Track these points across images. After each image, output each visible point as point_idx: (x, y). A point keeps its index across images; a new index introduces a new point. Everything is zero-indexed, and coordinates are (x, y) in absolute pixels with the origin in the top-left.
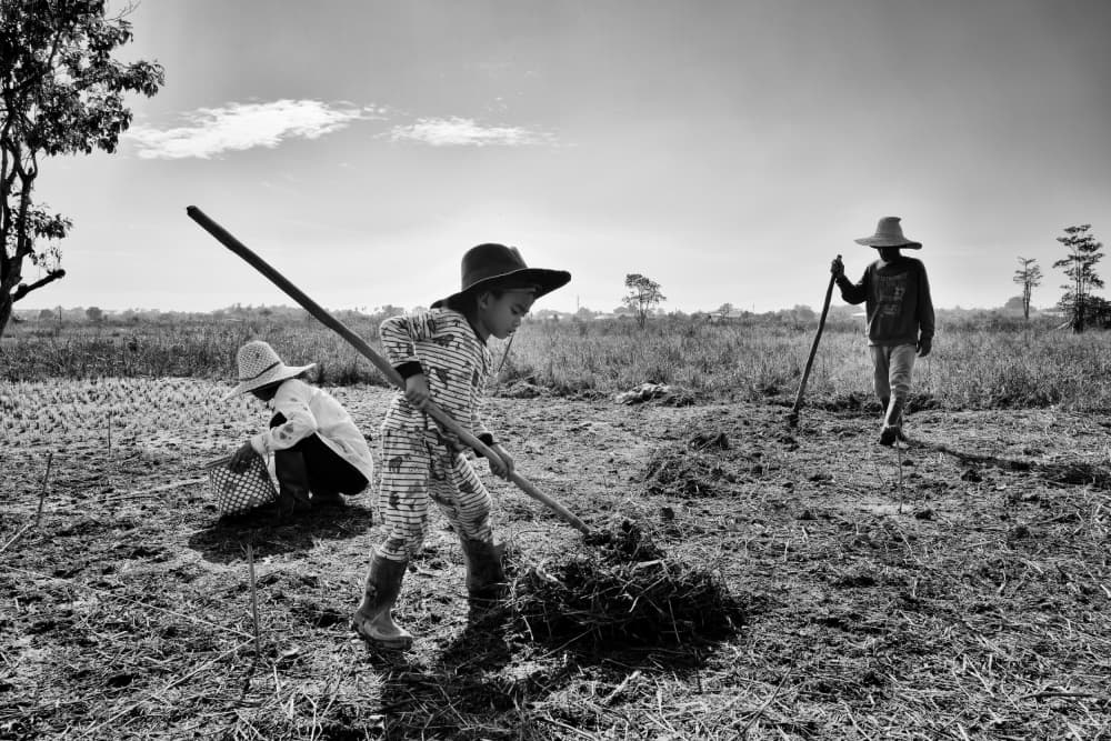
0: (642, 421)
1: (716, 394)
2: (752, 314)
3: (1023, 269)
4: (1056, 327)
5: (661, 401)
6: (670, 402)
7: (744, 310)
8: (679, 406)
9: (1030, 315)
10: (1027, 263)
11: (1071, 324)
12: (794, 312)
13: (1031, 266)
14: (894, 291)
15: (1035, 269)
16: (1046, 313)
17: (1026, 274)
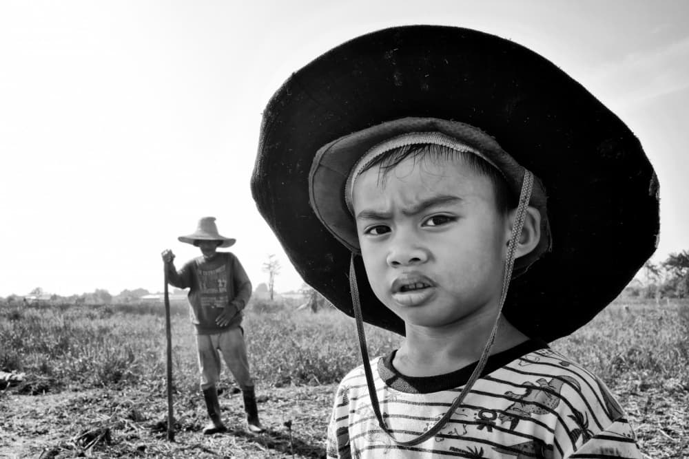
0: (8, 413)
1: (66, 379)
2: (60, 297)
3: (268, 262)
4: (297, 307)
5: (16, 389)
6: (25, 391)
7: (53, 294)
8: (35, 394)
9: (274, 297)
10: (271, 256)
11: (308, 305)
12: (95, 295)
13: (273, 259)
14: (218, 283)
15: (276, 262)
16: (284, 296)
17: (270, 266)
